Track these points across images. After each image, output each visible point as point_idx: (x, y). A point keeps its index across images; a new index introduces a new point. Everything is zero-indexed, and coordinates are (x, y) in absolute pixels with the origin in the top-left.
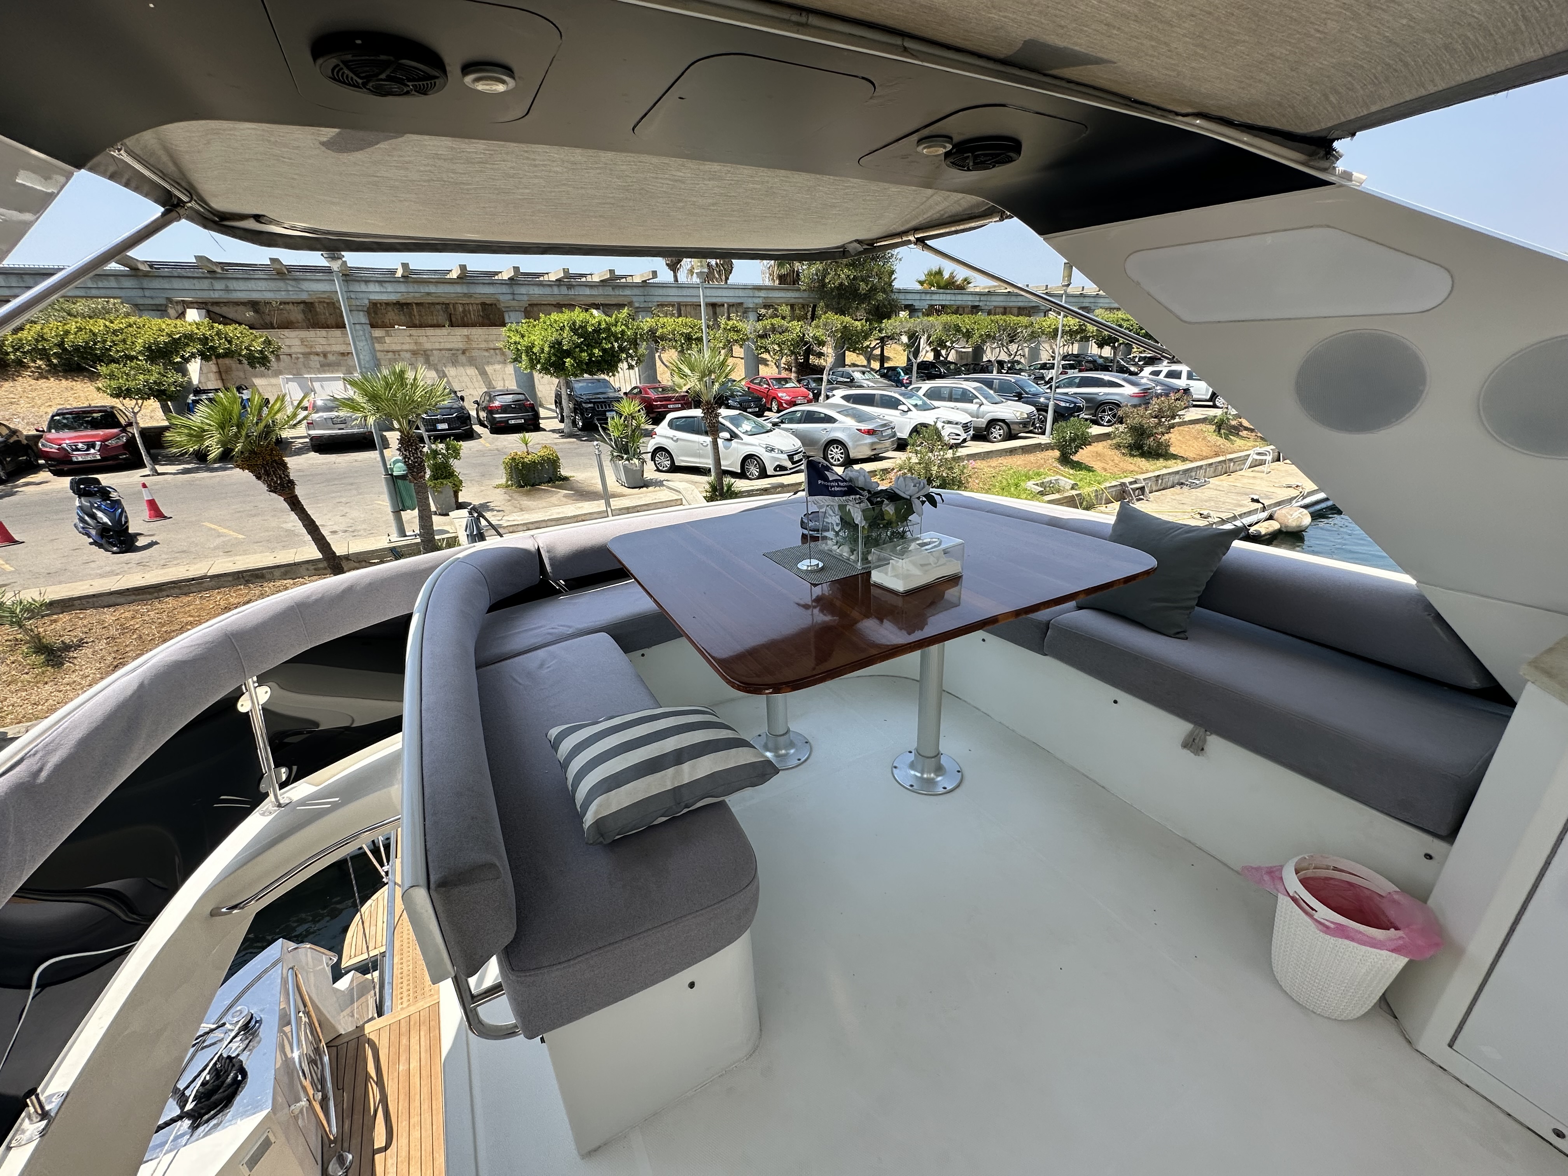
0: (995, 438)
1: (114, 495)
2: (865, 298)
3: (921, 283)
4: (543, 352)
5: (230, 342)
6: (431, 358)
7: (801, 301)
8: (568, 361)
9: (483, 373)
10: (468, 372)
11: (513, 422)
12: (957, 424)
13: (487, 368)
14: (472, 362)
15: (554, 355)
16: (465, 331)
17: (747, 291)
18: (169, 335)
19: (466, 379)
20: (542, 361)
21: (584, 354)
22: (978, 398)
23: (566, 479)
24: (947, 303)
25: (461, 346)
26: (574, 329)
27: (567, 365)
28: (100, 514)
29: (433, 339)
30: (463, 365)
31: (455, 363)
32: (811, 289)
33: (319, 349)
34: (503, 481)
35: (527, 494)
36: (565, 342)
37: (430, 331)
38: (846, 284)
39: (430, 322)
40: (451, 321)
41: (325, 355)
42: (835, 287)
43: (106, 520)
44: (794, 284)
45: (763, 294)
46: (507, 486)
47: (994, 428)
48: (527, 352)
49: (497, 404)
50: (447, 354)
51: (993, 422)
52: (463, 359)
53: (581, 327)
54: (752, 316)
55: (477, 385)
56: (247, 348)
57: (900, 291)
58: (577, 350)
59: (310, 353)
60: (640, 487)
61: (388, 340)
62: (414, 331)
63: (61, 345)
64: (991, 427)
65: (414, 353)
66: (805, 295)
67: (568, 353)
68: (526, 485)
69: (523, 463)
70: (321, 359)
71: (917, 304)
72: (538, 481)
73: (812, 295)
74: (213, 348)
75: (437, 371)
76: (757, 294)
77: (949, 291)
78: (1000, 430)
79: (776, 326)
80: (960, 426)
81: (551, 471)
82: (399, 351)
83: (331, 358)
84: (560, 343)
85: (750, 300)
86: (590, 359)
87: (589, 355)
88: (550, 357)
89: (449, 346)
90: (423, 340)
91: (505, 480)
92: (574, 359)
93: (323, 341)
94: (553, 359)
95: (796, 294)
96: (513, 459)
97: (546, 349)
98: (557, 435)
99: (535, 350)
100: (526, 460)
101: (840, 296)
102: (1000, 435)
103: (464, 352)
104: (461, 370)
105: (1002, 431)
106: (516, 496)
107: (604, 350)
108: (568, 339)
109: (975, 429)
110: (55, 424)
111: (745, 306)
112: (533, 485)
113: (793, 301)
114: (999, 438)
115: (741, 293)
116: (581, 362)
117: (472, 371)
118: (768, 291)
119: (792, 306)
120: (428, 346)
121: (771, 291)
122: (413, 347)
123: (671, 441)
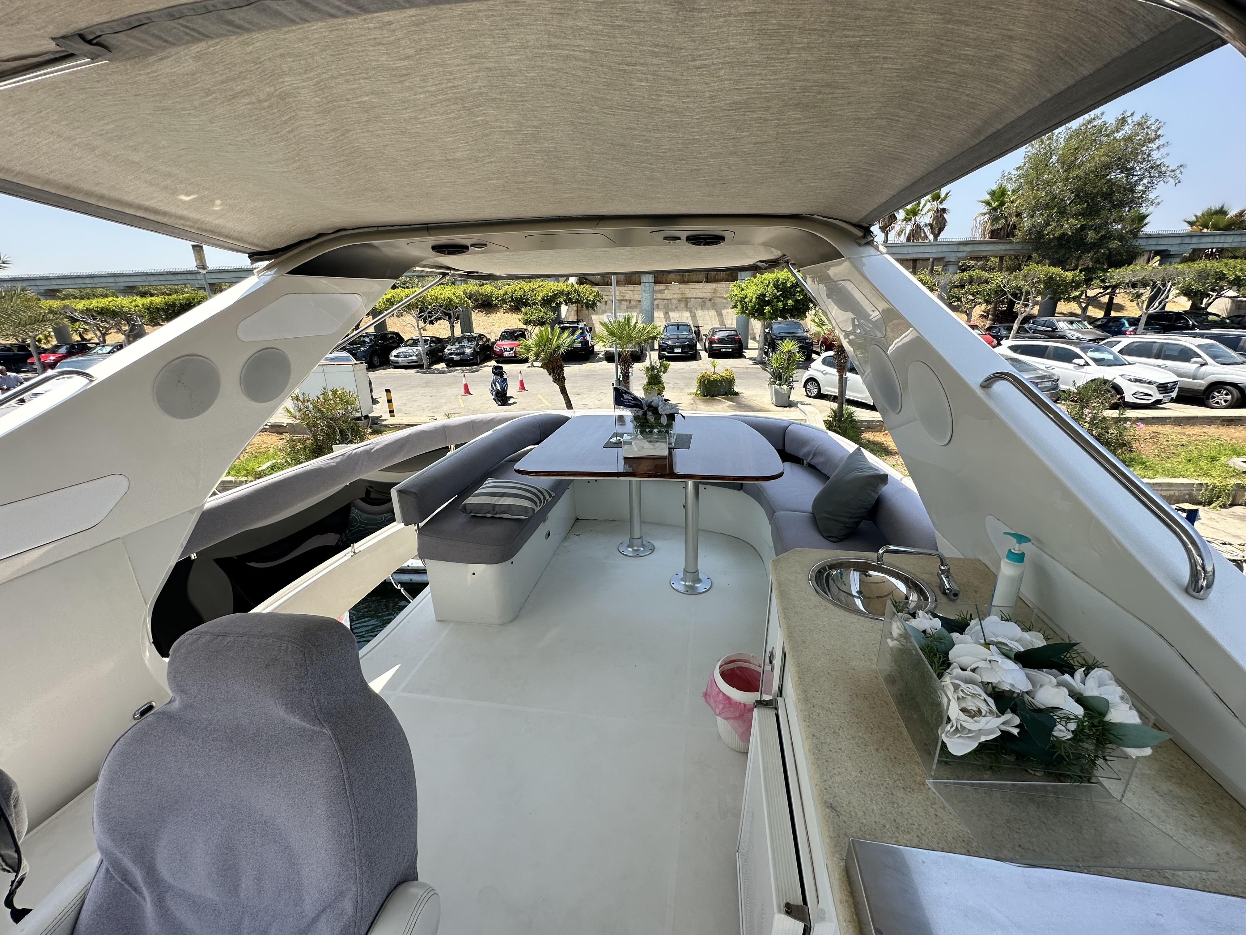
0: (1218, 403)
1: (505, 376)
2: (1092, 248)
3: (1191, 224)
4: (751, 302)
5: (579, 295)
6: (689, 304)
7: (1012, 252)
8: (767, 309)
9: (720, 315)
10: (710, 313)
11: (724, 350)
12: (1150, 383)
13: (723, 311)
14: (714, 307)
15: (758, 304)
16: (714, 285)
17: (951, 247)
18: (553, 292)
19: (707, 318)
20: (750, 308)
21: (780, 304)
22: (1200, 357)
23: (736, 394)
24: (1226, 245)
25: (709, 295)
26: (776, 286)
27: (766, 311)
28: (498, 385)
29: (692, 291)
30: (708, 309)
31: (703, 307)
32: (1024, 241)
33: (627, 298)
34: (695, 391)
35: (706, 401)
36: (767, 294)
37: (692, 286)
38: (1070, 233)
39: (694, 280)
40: (707, 278)
41: (630, 301)
42: (1054, 238)
43: (499, 388)
44: (1008, 236)
45: (968, 248)
46: (696, 394)
47: (1219, 392)
48: (741, 302)
49: (716, 337)
50: (700, 301)
51: (1217, 386)
52: (709, 304)
53: (782, 283)
54: (951, 269)
55: (714, 322)
56: (586, 299)
57: (1149, 237)
58: (775, 300)
59: (622, 300)
60: (784, 407)
61: (666, 292)
62: (682, 286)
63: (512, 297)
64: (1213, 391)
65: (680, 300)
66: (1019, 247)
67: (768, 303)
68: (708, 395)
69: (709, 380)
70: (628, 304)
71: (1173, 250)
72: (716, 393)
73: (1026, 247)
74: (571, 299)
75: (691, 312)
76: (962, 248)
77: (1232, 232)
78: (1227, 394)
79: (975, 277)
80: (1153, 386)
81: (728, 386)
82: (671, 299)
83: (633, 303)
84: (764, 295)
85: (953, 254)
86: (784, 308)
87: (783, 304)
88: (755, 305)
89: (701, 296)
90: (687, 291)
91: (696, 390)
92: (772, 307)
93: (630, 293)
94: (757, 306)
95: (1008, 247)
96: (703, 376)
97: (754, 300)
98: (751, 362)
99: (746, 300)
100: (711, 378)
101: (1061, 246)
102: (1226, 401)
103: (710, 300)
104: (706, 312)
105: (1230, 396)
106: (698, 402)
107: (797, 301)
108: (770, 292)
109: (1180, 389)
110: (503, 337)
111: (946, 260)
112: (712, 396)
113: (1002, 253)
114: (1224, 404)
115: (944, 249)
116: (777, 309)
117: (713, 313)
118: (975, 246)
119: (1001, 258)
120: (689, 296)
121: (978, 246)
122: (680, 296)
123: (821, 374)
